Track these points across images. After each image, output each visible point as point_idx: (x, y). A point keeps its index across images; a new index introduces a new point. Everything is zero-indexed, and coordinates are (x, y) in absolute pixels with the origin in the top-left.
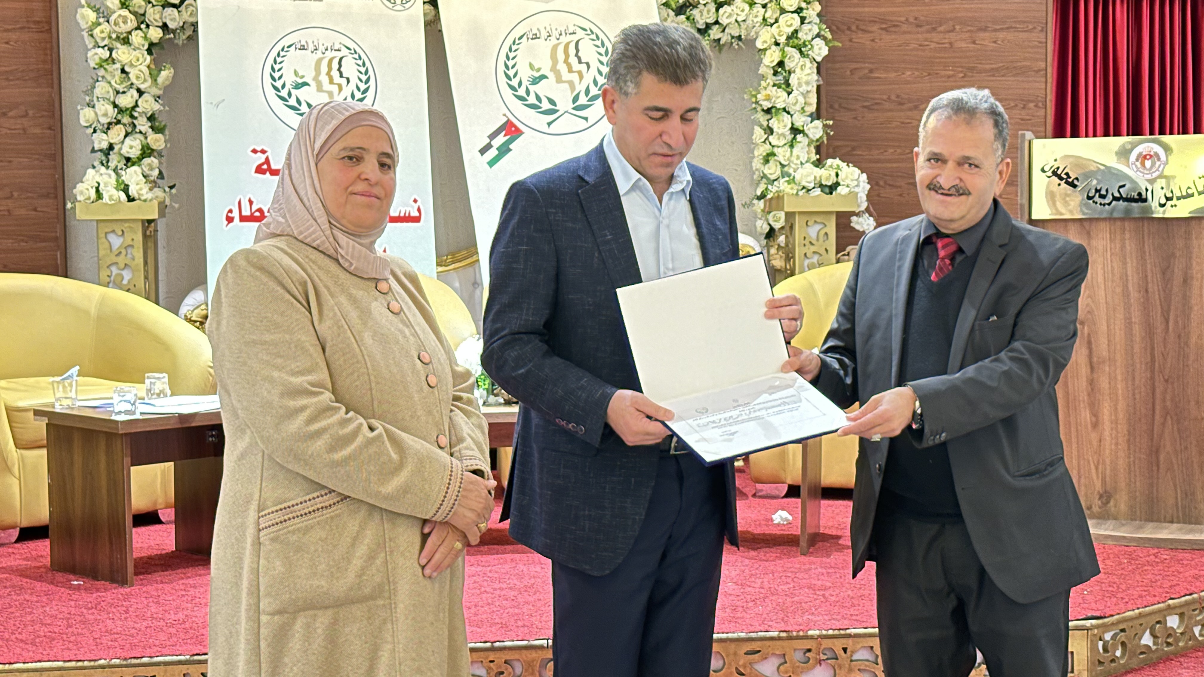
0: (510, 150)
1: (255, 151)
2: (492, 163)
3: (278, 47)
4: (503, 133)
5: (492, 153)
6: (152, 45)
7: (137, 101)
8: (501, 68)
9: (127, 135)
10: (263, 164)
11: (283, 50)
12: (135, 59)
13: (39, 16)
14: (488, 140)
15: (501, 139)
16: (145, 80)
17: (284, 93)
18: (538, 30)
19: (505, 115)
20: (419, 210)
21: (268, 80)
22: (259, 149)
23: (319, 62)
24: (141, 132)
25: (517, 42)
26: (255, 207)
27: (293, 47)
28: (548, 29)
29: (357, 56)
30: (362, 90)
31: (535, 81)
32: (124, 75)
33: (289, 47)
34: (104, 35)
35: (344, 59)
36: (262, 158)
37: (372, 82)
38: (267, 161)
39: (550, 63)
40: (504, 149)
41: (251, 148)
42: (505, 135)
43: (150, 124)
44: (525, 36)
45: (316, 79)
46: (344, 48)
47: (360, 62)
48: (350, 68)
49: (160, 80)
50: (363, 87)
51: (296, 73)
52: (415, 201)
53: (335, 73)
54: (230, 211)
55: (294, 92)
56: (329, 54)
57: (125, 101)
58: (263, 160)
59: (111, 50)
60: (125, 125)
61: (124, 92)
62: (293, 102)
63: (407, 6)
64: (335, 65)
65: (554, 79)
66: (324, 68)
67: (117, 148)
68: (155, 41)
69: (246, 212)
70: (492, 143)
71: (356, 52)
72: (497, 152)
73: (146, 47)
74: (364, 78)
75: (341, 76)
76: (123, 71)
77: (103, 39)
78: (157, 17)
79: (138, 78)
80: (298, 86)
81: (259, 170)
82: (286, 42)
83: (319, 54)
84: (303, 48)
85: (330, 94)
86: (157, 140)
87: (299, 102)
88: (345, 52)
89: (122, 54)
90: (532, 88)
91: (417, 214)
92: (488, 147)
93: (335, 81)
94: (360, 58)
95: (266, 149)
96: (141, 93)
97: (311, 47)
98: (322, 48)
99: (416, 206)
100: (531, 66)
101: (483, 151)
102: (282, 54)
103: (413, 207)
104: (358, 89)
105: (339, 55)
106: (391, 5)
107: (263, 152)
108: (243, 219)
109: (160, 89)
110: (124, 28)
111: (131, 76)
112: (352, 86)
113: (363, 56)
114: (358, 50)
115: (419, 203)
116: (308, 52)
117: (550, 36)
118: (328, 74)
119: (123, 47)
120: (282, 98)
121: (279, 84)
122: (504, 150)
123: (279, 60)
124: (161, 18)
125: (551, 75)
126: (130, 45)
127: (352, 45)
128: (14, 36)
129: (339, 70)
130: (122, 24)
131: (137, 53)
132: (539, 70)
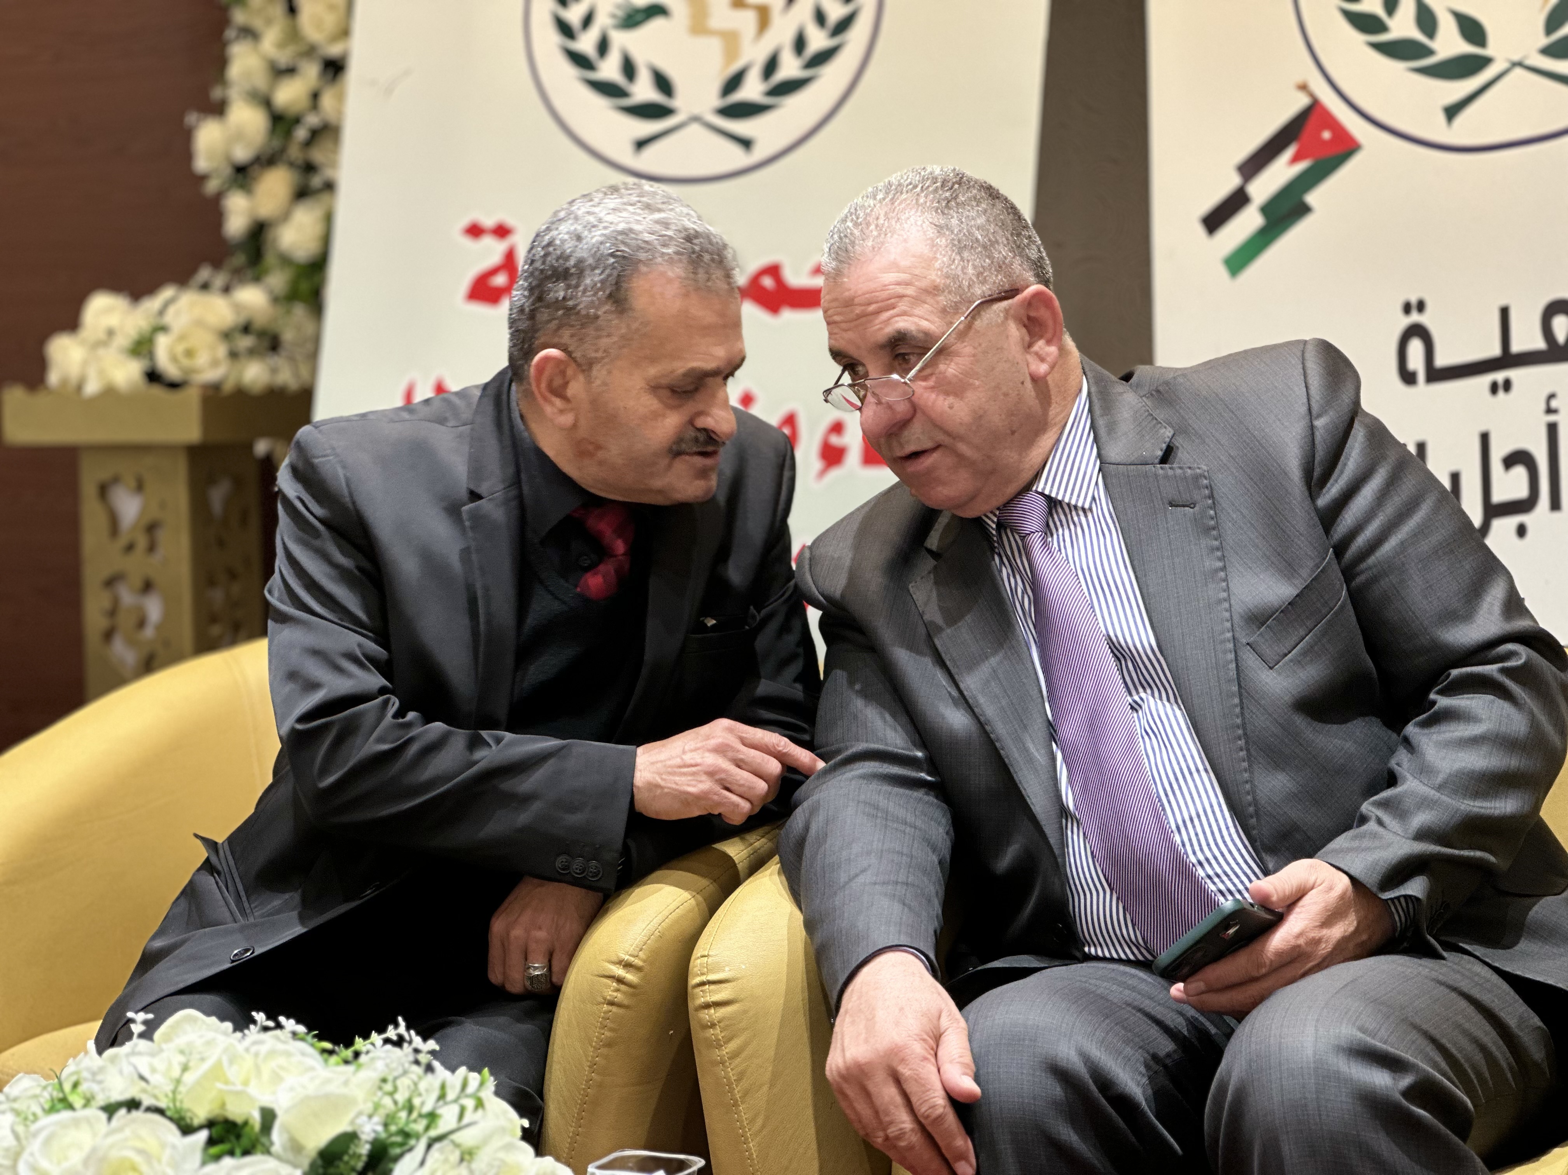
0: (1307, 209)
1: (475, 231)
5: (1246, 223)
10: (494, 272)
15: (1282, 171)
19: (1303, 87)
22: (489, 222)
30: (831, 23)
36: (494, 251)
38: (509, 263)
40: (1288, 208)
41: (465, 221)
42: (1296, 159)
50: (835, 12)
55: (620, 39)
58: (496, 259)
62: (610, 69)
70: (1250, 187)
72: (1260, 220)
80: (631, 19)
81: (481, 290)
85: (731, 40)
87: (629, 69)
95: (510, 221)
104: (819, 18)
107: (502, 231)
112: (803, 11)
120: (578, 60)
121: (575, 15)
122: (1286, 210)
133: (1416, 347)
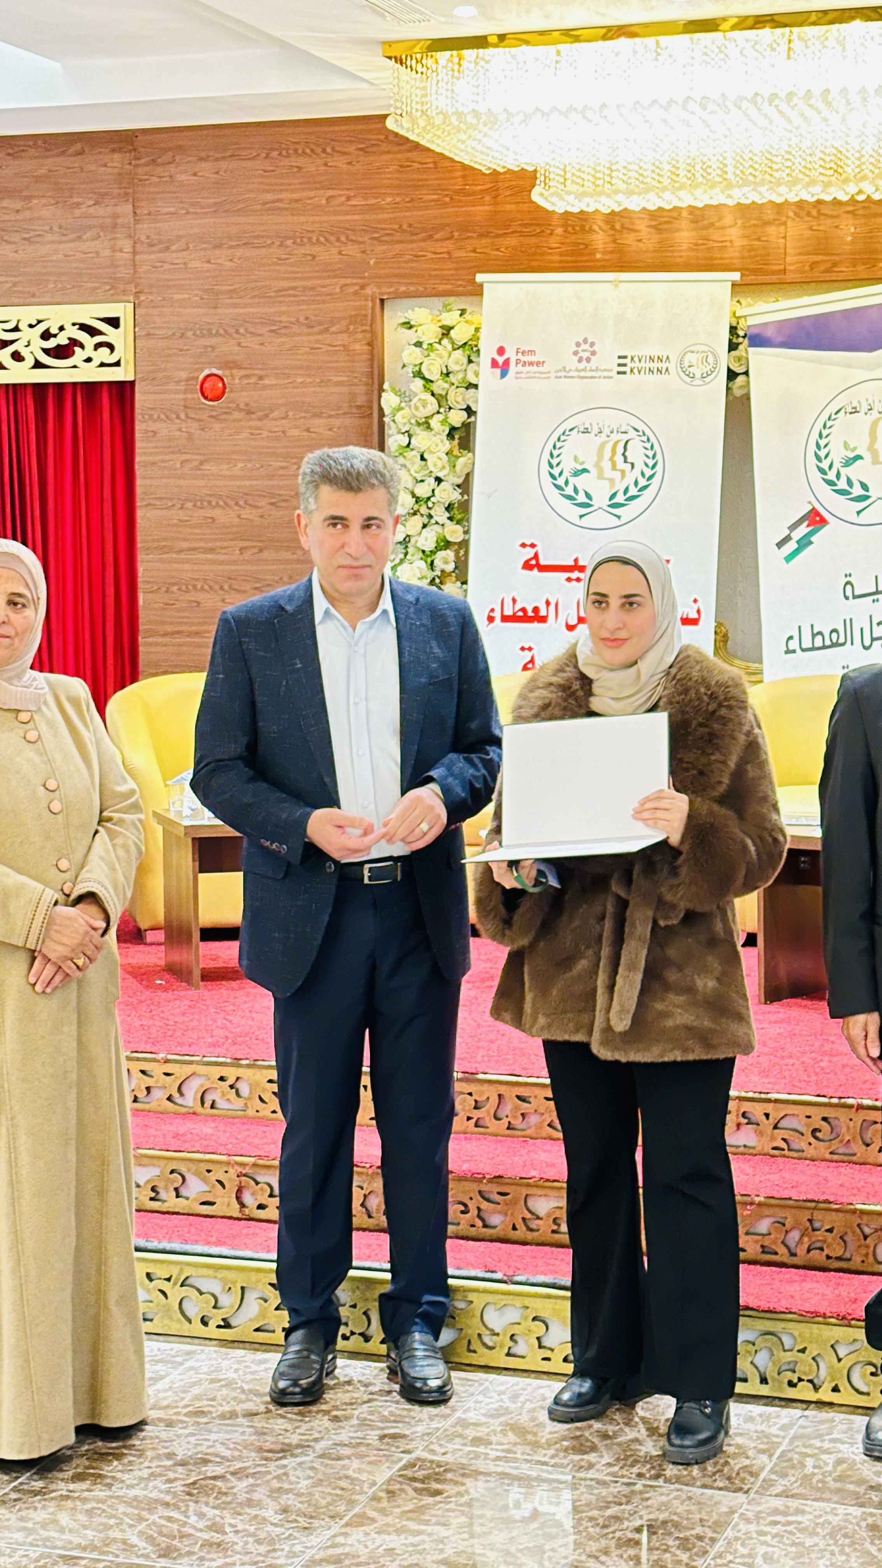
0: (811, 543)
1: (523, 545)
2: (789, 558)
3: (560, 431)
4: (806, 523)
5: (792, 546)
6: (453, 429)
7: (433, 491)
8: (812, 447)
9: (424, 526)
10: (531, 559)
11: (564, 433)
12: (434, 445)
13: (361, 400)
14: (788, 532)
15: (803, 530)
16: (444, 467)
17: (561, 482)
18: (859, 402)
19: (810, 503)
20: (699, 612)
21: (545, 467)
22: (527, 542)
23: (603, 445)
24: (437, 523)
25: (833, 417)
26: (518, 606)
27: (576, 430)
28: (870, 402)
29: (645, 438)
30: (647, 476)
31: (849, 462)
32: (423, 463)
33: (571, 430)
34: (405, 420)
35: (629, 443)
36: (529, 553)
37: (659, 467)
38: (536, 556)
39: (868, 441)
40: (805, 541)
41: (520, 542)
42: (808, 526)
43: (448, 515)
44: (843, 411)
45: (597, 465)
46: (631, 431)
47: (648, 445)
48: (636, 453)
49: (458, 468)
50: (648, 472)
51: (576, 459)
52: (695, 601)
53: (619, 459)
54: (492, 610)
55: (572, 480)
56: (615, 437)
57: (422, 491)
58: (532, 555)
59: (410, 436)
60: (422, 515)
61: (422, 481)
62: (569, 491)
63: (707, 380)
64: (620, 449)
65: (870, 460)
66: (607, 453)
67: (413, 540)
68: (458, 425)
69: (508, 612)
70: (792, 535)
71: (644, 434)
72: (796, 546)
73: (447, 431)
74: (651, 463)
75: (625, 461)
76: (423, 458)
77: (405, 424)
78: (459, 399)
79: (435, 465)
80: (576, 473)
81: (527, 566)
82: (568, 425)
83: (603, 437)
84: (586, 431)
85: (612, 481)
86: (453, 532)
87: (576, 490)
88: (632, 434)
89: (421, 440)
90: (844, 471)
91: (696, 616)
92: (787, 539)
93: (618, 467)
94: (648, 440)
95: (535, 542)
96: (439, 480)
97: (595, 430)
98: (606, 431)
99: (695, 606)
100: (846, 445)
101: (780, 545)
102: (563, 438)
103: (692, 608)
104: (643, 474)
105: (625, 437)
106: (688, 380)
107: (533, 546)
108: (505, 619)
109: (459, 477)
110: (423, 413)
111: (429, 463)
112: (637, 472)
113: (653, 439)
114: (648, 432)
115: (698, 604)
116: (592, 434)
117: (870, 409)
118: (612, 459)
119: (425, 433)
120: (558, 487)
121: (556, 472)
122: (804, 543)
123: (558, 445)
124: (464, 400)
125: (867, 455)
126: (431, 430)
127: (640, 426)
128: (337, 422)
129: (623, 454)
130: (421, 408)
131: (437, 439)
132: (855, 449)
133: (849, 587)
